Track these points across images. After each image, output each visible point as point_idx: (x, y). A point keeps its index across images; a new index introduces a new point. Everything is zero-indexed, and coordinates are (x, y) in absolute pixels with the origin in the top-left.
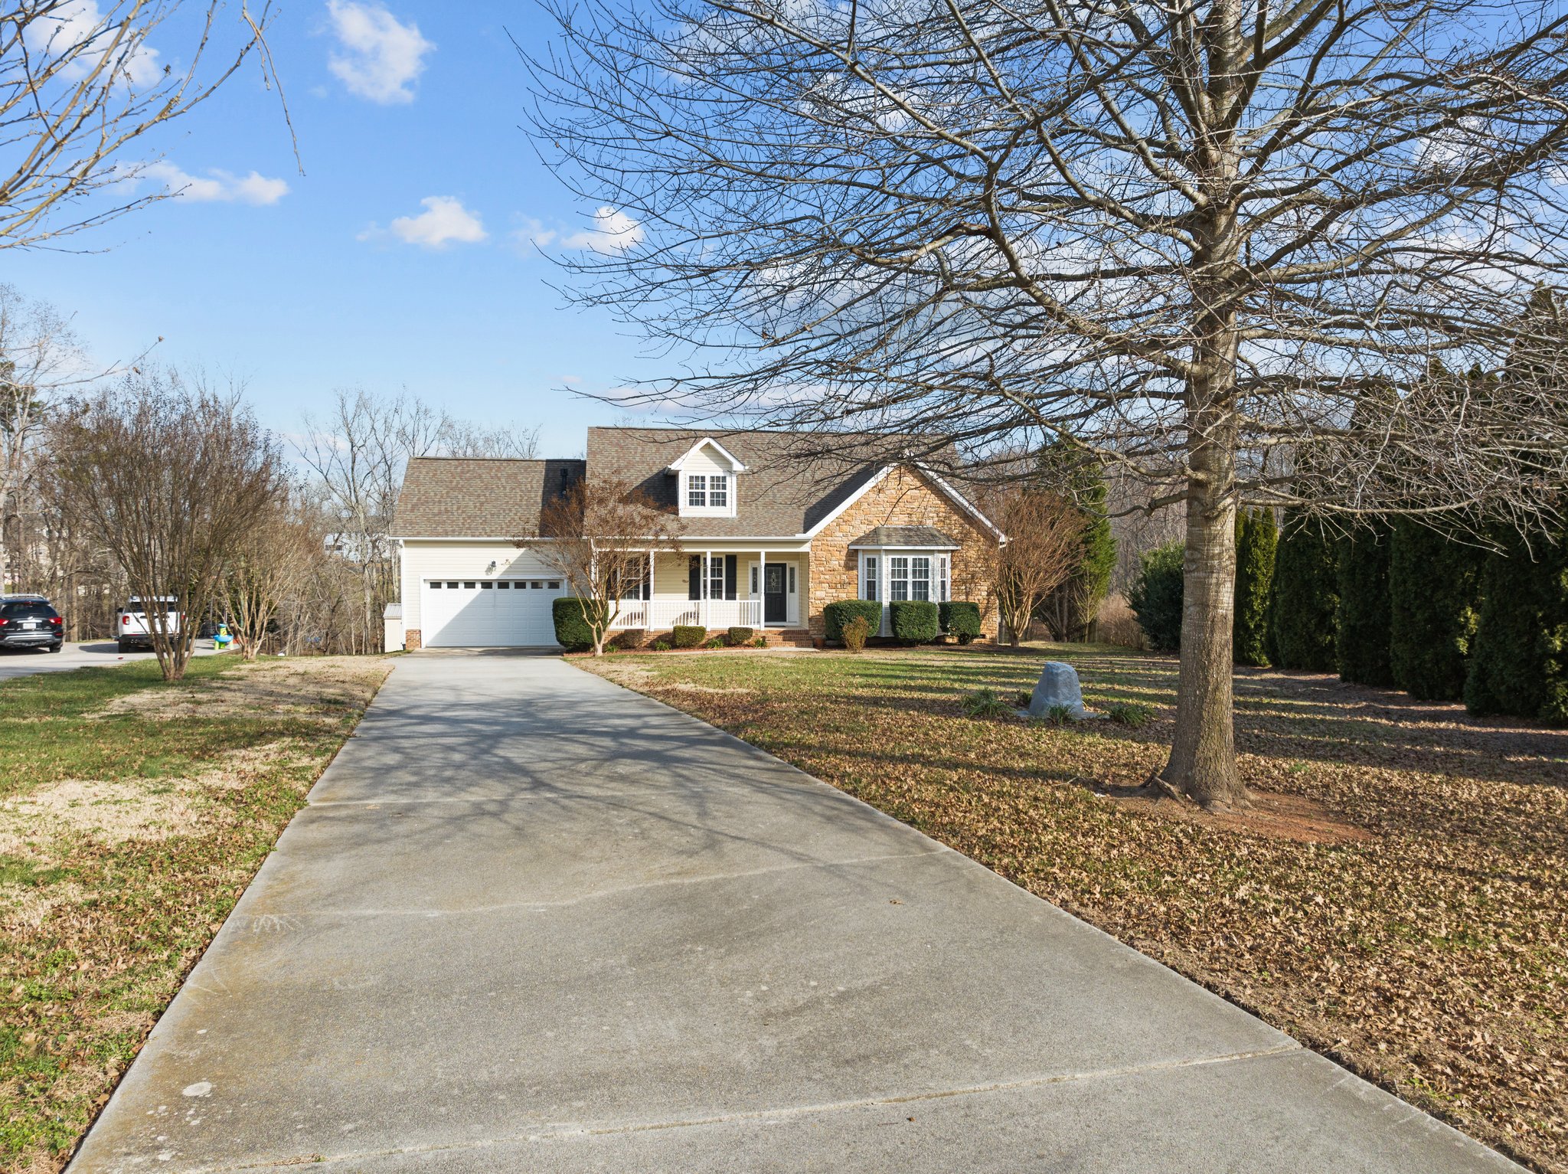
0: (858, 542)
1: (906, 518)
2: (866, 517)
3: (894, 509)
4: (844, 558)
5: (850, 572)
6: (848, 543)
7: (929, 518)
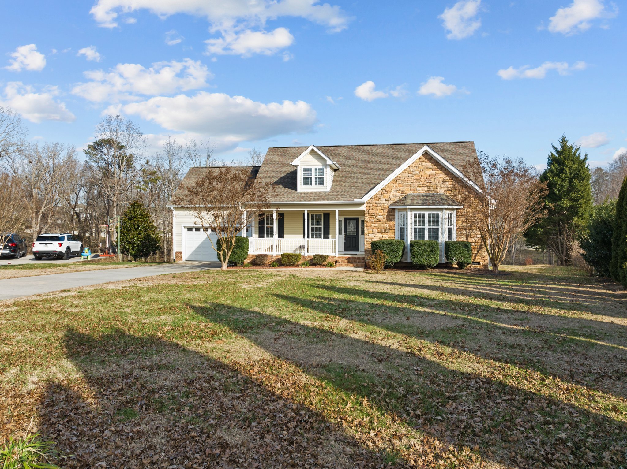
0: (394, 204)
1: (426, 189)
2: (400, 189)
3: (418, 183)
4: (386, 214)
5: (390, 222)
6: (389, 204)
7: (441, 188)
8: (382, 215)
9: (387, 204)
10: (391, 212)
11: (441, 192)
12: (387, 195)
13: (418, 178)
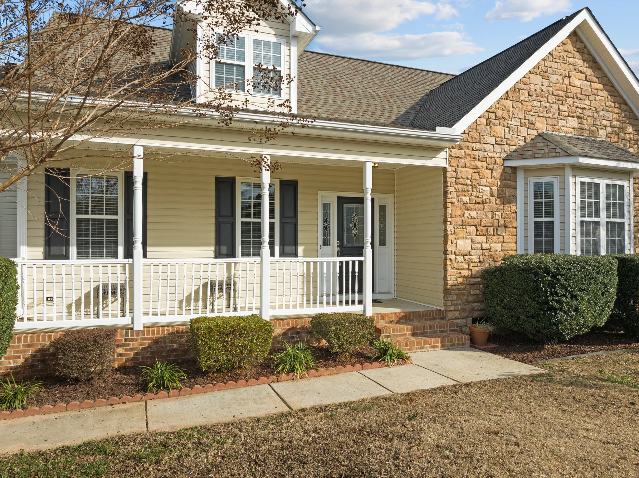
0: (519, 154)
2: (527, 116)
3: (561, 107)
5: (507, 207)
6: (504, 155)
7: (602, 127)
8: (489, 186)
9: (499, 154)
10: (509, 177)
11: (603, 134)
12: (498, 129)
13: (560, 93)
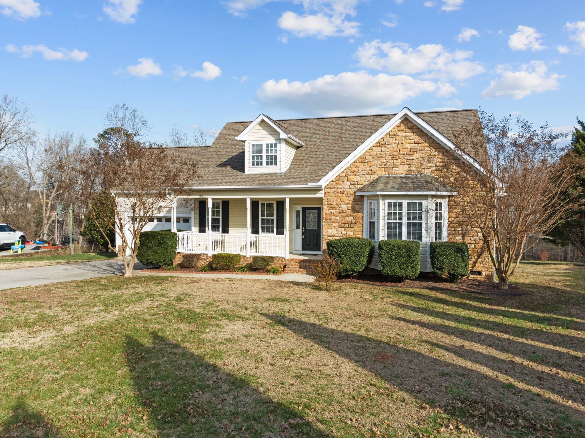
0: (362, 189)
1: (406, 168)
2: (370, 168)
3: (395, 161)
4: (351, 202)
5: (357, 214)
6: (355, 190)
7: (427, 167)
8: (346, 205)
9: (353, 189)
10: (358, 200)
11: (428, 172)
12: (352, 177)
13: (394, 153)
